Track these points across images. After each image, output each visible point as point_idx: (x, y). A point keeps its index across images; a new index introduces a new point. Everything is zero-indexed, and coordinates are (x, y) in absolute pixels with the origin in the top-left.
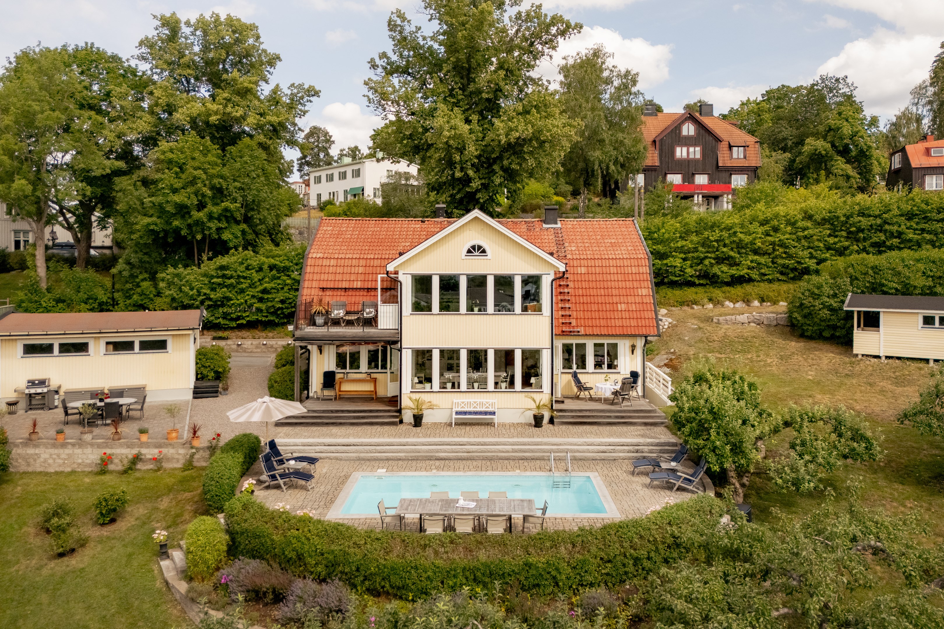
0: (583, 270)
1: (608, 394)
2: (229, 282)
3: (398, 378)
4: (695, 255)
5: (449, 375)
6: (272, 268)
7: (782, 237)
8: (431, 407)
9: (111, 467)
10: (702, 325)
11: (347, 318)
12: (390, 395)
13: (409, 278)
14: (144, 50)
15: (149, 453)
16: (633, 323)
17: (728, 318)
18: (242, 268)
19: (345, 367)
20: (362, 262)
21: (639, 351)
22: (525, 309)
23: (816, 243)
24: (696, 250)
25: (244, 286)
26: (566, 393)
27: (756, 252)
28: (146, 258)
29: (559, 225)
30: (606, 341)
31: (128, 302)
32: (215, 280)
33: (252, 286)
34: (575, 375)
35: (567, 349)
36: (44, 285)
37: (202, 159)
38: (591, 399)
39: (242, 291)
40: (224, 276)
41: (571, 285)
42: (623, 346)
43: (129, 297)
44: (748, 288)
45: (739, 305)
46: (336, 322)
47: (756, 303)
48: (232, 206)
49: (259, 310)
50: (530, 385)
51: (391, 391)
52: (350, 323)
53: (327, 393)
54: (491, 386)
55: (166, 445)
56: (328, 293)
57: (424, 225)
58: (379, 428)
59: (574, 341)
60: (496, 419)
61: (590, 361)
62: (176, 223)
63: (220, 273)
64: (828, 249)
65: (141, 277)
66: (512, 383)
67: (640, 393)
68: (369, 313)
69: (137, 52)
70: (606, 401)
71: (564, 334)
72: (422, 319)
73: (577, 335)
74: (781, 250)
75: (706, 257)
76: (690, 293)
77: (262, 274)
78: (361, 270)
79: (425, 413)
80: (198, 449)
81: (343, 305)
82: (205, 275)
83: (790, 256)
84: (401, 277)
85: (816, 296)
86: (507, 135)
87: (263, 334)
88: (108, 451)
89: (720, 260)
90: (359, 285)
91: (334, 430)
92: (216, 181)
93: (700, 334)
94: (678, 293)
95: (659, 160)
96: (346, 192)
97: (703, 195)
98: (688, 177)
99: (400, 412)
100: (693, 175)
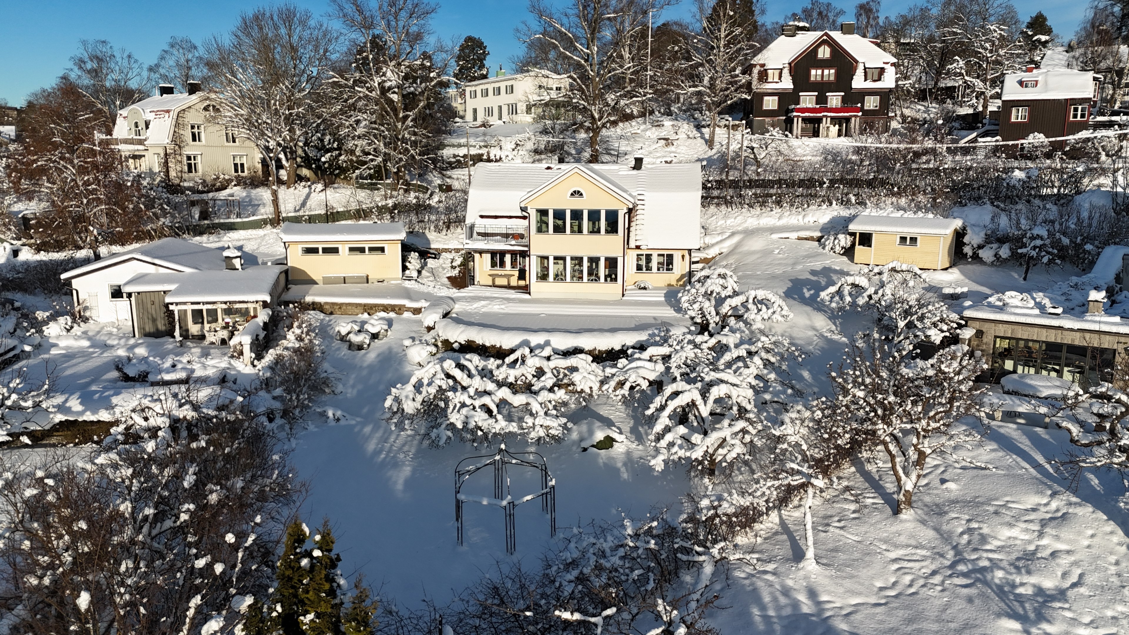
13: (535, 211)
21: (687, 260)
22: (607, 231)
30: (665, 253)
35: (640, 257)
42: (677, 256)
54: (585, 279)
56: (485, 218)
59: (645, 252)
61: (655, 265)
66: (598, 279)
84: (529, 210)
95: (794, 83)
96: (500, 107)
97: (832, 118)
98: (822, 99)
99: (529, 293)
100: (827, 97)
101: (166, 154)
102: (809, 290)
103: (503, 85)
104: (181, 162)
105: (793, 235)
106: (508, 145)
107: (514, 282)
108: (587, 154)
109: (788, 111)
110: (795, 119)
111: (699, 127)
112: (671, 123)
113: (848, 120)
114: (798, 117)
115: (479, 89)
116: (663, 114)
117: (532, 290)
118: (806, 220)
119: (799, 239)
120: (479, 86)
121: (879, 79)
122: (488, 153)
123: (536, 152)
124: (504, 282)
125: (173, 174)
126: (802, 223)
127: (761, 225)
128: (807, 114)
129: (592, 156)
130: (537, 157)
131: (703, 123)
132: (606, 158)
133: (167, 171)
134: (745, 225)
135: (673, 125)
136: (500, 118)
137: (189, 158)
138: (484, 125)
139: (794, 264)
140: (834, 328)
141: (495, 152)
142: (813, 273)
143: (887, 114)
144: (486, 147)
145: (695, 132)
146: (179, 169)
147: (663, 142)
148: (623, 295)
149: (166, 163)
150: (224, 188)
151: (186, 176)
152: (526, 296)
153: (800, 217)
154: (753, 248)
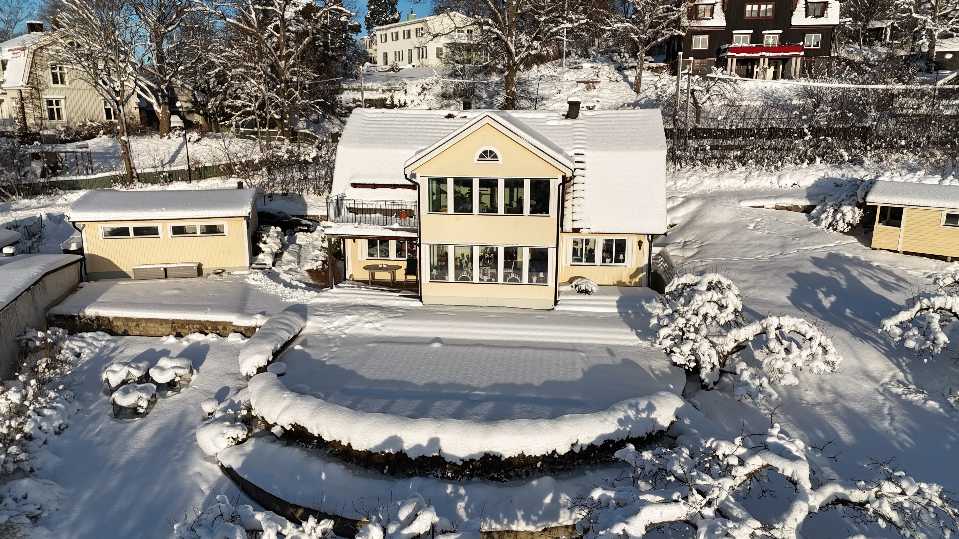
13: (426, 180)
19: (375, 255)
21: (645, 247)
30: (615, 238)
42: (631, 243)
54: (500, 279)
59: (584, 237)
71: (573, 231)
84: (418, 180)
95: (727, 20)
96: (410, 51)
97: (770, 58)
98: (757, 38)
99: (420, 298)
100: (763, 35)
101: (22, 99)
102: (827, 295)
103: (413, 28)
104: (40, 107)
105: (770, 204)
106: (414, 88)
107: (400, 276)
108: (501, 99)
109: (719, 51)
110: (730, 60)
111: (620, 69)
112: (590, 65)
113: (786, 60)
114: (733, 57)
115: (389, 33)
116: (580, 56)
117: (425, 291)
118: (783, 182)
119: (778, 208)
120: (390, 30)
121: (822, 15)
122: (392, 97)
123: (444, 96)
124: (385, 276)
125: (30, 121)
126: (776, 186)
127: (723, 188)
128: (742, 54)
129: (507, 100)
130: (445, 102)
131: (626, 65)
132: (524, 103)
133: (24, 118)
134: (701, 188)
135: (592, 68)
136: (410, 61)
137: (50, 103)
138: (392, 69)
139: (783, 246)
140: (901, 376)
141: (399, 97)
142: (817, 262)
143: (829, 54)
144: (390, 91)
145: (617, 75)
146: (37, 114)
147: (583, 85)
148: (556, 302)
149: (22, 108)
150: (91, 136)
151: (47, 123)
152: (416, 304)
153: (774, 179)
154: (718, 221)
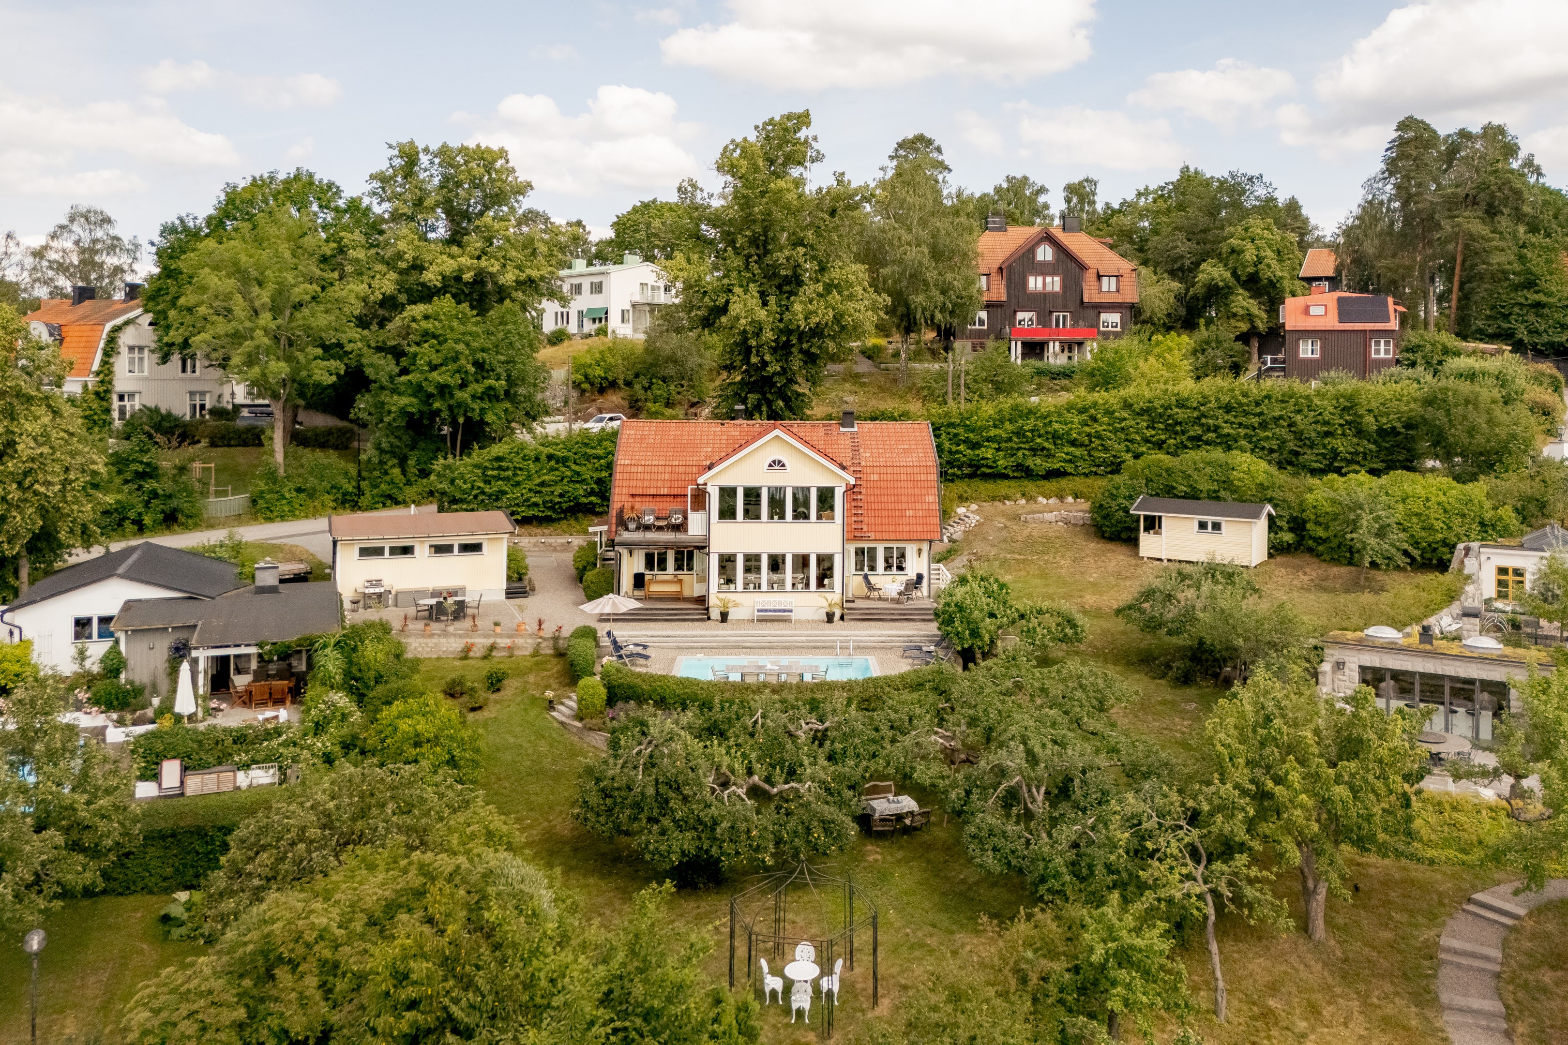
0: (876, 477)
1: (894, 595)
2: (504, 474)
3: (704, 579)
4: (1009, 445)
5: (752, 577)
6: (550, 457)
7: (1099, 428)
8: (736, 606)
9: (471, 654)
10: (1008, 524)
11: (658, 523)
12: (696, 594)
13: (717, 490)
14: (376, 184)
15: (503, 642)
16: (920, 529)
17: (1036, 516)
18: (518, 459)
19: (652, 569)
20: (668, 469)
21: (925, 555)
22: (819, 517)
23: (1133, 436)
24: (1010, 440)
25: (520, 478)
26: (857, 594)
27: (1073, 443)
28: (396, 442)
29: (856, 429)
30: (895, 545)
31: (375, 491)
32: (490, 473)
33: (529, 477)
34: (866, 577)
35: (860, 552)
36: (281, 472)
37: (462, 328)
38: (880, 599)
39: (518, 484)
40: (500, 468)
41: (864, 491)
42: (911, 550)
43: (376, 486)
44: (1063, 482)
45: (1052, 501)
46: (647, 528)
47: (1070, 499)
48: (497, 384)
49: (536, 505)
50: (823, 586)
51: (697, 590)
52: (660, 528)
53: (638, 593)
54: (788, 586)
55: (516, 636)
56: (638, 499)
57: (724, 429)
58: (690, 624)
59: (866, 545)
60: (793, 616)
61: (880, 564)
62: (437, 405)
63: (496, 464)
64: (1147, 441)
65: (390, 463)
66: (807, 585)
67: (926, 593)
68: (677, 519)
69: (368, 188)
70: (893, 600)
71: (856, 538)
72: (728, 526)
73: (868, 539)
74: (1098, 442)
75: (1019, 449)
76: (1002, 487)
77: (539, 465)
78: (667, 477)
79: (731, 611)
80: (544, 639)
81: (652, 512)
82: (476, 466)
83: (1106, 449)
84: (709, 489)
85: (1113, 497)
86: (806, 318)
87: (539, 531)
88: (470, 641)
89: (1035, 451)
90: (665, 491)
91: (651, 625)
92: (480, 356)
93: (1005, 534)
94: (990, 486)
95: (1007, 292)
97: (1062, 342)
98: (1044, 316)
99: (707, 610)
100: (1051, 313)
103: (586, 281)
109: (1000, 334)
110: (1013, 343)
114: (1017, 339)
121: (1118, 291)
136: (580, 329)
137: (121, 398)
148: (843, 609)
